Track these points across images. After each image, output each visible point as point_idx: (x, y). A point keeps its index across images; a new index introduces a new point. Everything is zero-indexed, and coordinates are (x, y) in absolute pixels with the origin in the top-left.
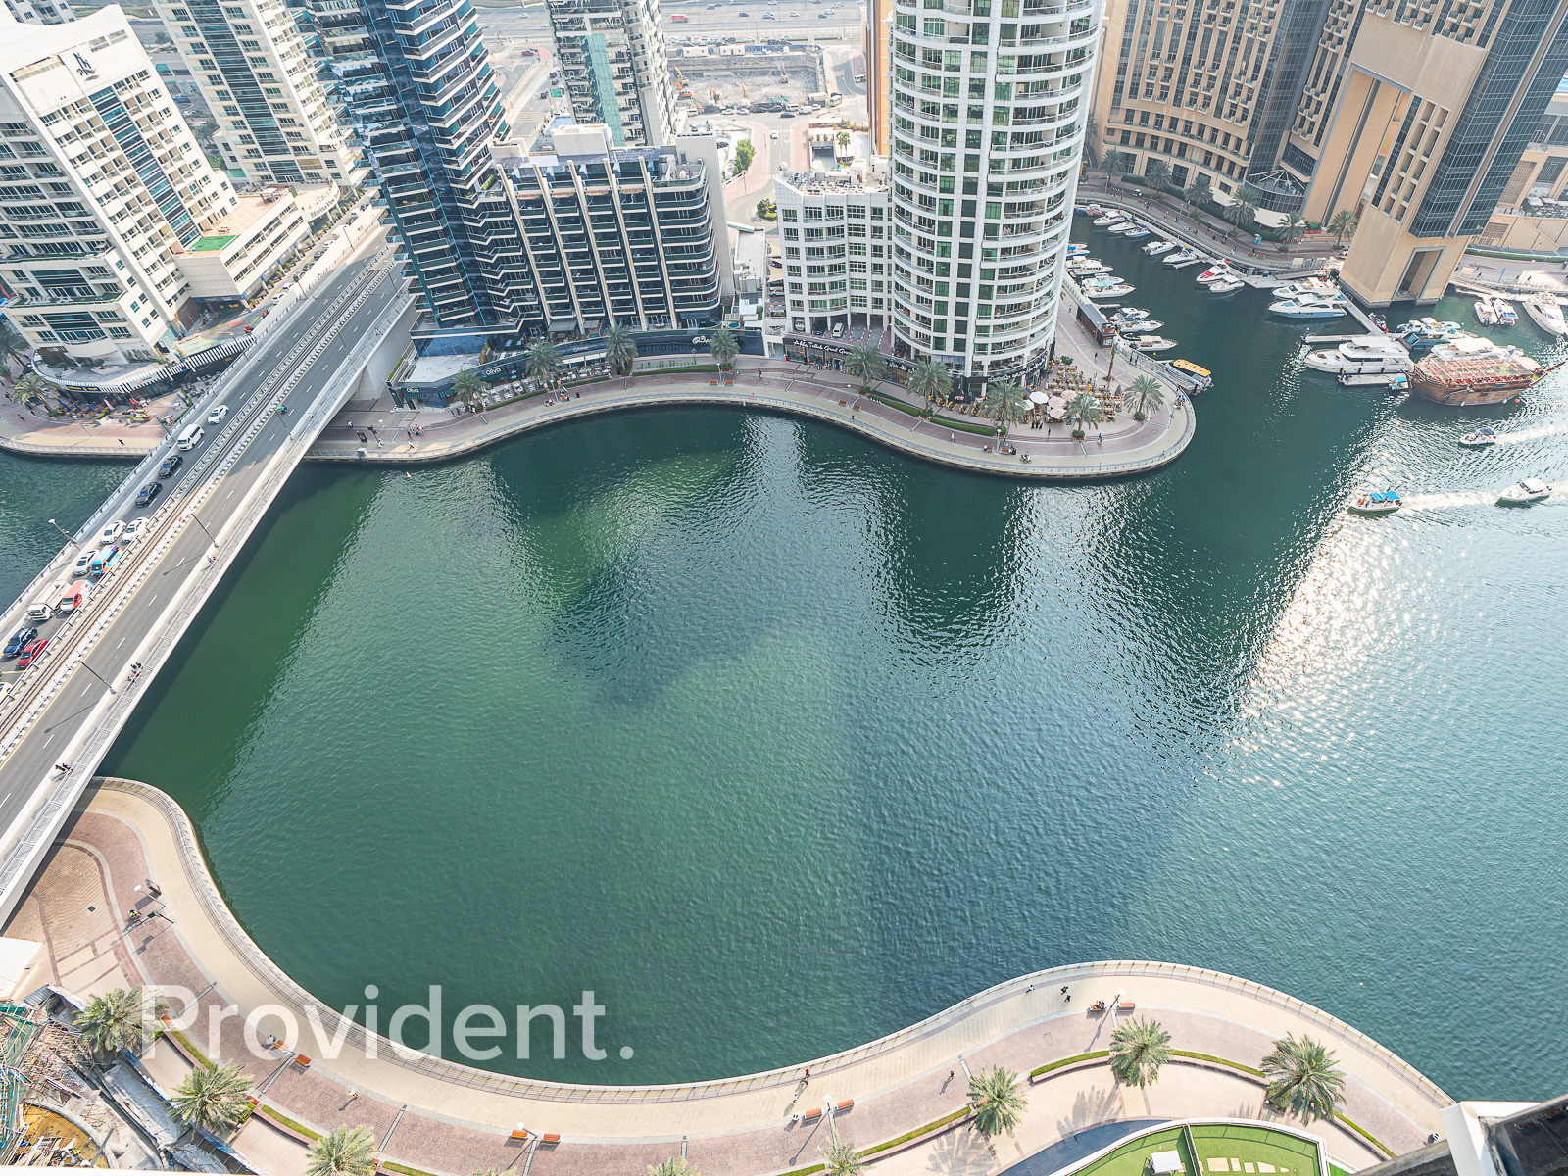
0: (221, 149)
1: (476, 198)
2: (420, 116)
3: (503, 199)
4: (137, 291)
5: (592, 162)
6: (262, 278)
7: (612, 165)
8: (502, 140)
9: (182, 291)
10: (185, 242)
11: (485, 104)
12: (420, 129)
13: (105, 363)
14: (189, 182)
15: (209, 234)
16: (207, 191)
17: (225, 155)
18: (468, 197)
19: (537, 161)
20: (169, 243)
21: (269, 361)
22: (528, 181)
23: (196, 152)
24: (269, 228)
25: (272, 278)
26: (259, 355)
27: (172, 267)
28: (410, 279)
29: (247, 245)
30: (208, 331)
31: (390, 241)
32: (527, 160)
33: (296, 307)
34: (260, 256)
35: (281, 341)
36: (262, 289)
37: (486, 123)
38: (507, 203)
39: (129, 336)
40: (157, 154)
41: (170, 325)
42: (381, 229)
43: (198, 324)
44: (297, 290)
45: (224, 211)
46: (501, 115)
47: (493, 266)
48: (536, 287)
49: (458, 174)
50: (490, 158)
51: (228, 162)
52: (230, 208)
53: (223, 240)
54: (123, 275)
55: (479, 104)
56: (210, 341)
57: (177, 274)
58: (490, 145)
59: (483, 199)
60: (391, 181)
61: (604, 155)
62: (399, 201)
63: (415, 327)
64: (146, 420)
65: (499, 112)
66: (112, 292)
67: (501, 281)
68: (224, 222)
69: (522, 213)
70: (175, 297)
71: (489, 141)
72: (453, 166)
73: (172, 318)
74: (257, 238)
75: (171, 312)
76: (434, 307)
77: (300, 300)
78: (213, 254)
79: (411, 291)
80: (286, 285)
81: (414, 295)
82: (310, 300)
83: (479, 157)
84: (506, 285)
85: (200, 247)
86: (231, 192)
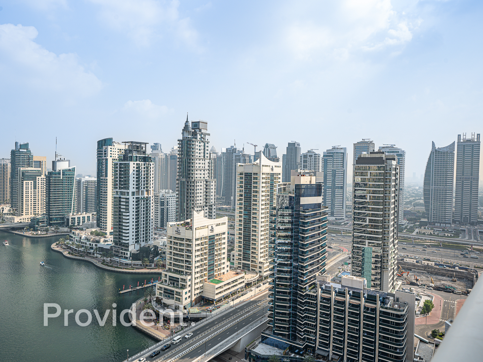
0: (232, 256)
1: (305, 291)
2: (297, 260)
3: (315, 295)
4: (189, 289)
5: (355, 291)
6: (223, 296)
7: (364, 294)
8: (322, 274)
9: (200, 293)
10: (209, 279)
11: (320, 261)
12: (295, 264)
13: (169, 307)
14: (219, 262)
15: (216, 279)
16: (222, 266)
17: (232, 257)
18: (302, 290)
19: (333, 285)
20: (205, 278)
21: (212, 324)
22: (327, 291)
23: (225, 256)
24: (233, 282)
25: (226, 297)
26: (210, 321)
27: (201, 285)
28: (270, 312)
29: (225, 285)
30: (200, 307)
31: (269, 297)
32: (329, 283)
33: (229, 309)
34: (226, 289)
35: (219, 318)
36: (221, 300)
37: (318, 268)
38: (316, 296)
39: (179, 301)
40: (216, 253)
41: (191, 302)
42: (267, 292)
43: (198, 304)
44: (232, 303)
45: (224, 273)
46: (324, 266)
47: (303, 318)
48: (316, 332)
49: (302, 281)
50: (315, 279)
51: (231, 259)
52: (226, 273)
53: (219, 281)
54: (189, 283)
55: (318, 261)
56: (199, 311)
57: (202, 287)
58: (317, 275)
59: (307, 292)
60: (278, 278)
61: (361, 290)
62: (278, 285)
63: (264, 331)
64: (168, 329)
65: (324, 265)
66: (183, 287)
67: (303, 325)
68: (222, 276)
69: (321, 302)
70: (197, 294)
71: (317, 274)
72: (302, 279)
73: (193, 299)
74: (228, 284)
75: (194, 298)
76: (274, 326)
77: (231, 307)
78: (214, 284)
79: (269, 317)
80: (229, 301)
81: (269, 319)
82: (234, 308)
83: (312, 278)
84: (305, 327)
85: (212, 282)
86: (228, 268)
